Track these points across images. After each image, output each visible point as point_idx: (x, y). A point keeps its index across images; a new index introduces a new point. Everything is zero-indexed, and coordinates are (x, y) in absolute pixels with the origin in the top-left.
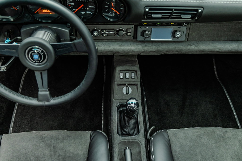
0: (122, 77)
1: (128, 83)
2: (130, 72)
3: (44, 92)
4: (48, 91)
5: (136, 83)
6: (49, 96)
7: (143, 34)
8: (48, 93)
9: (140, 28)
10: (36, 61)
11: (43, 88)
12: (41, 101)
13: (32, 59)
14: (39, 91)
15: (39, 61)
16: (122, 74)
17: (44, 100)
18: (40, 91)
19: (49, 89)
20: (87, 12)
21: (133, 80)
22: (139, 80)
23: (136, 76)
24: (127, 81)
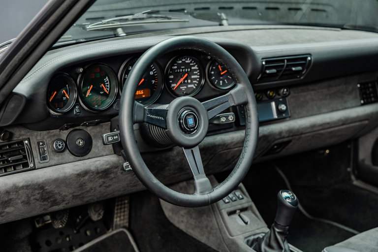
0: (227, 200)
1: (240, 207)
3: (201, 180)
5: (249, 204)
8: (206, 179)
11: (200, 174)
18: (197, 179)
20: (189, 86)
21: (243, 201)
22: (250, 200)
23: (243, 195)
24: (238, 205)
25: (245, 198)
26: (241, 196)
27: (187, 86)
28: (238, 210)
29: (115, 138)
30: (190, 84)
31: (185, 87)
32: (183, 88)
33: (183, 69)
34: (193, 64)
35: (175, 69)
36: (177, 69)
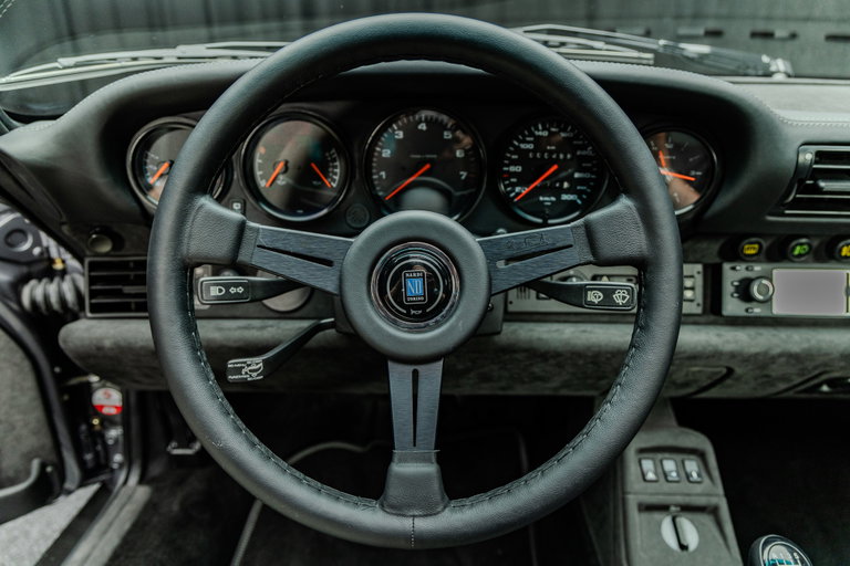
0: (651, 476)
1: (680, 499)
2: (679, 457)
4: (434, 460)
5: (714, 501)
6: (436, 485)
7: (744, 291)
9: (734, 268)
10: (408, 308)
11: (415, 445)
12: (398, 509)
13: (398, 296)
14: (396, 458)
15: (423, 307)
16: (648, 465)
17: (410, 506)
18: (400, 461)
19: (437, 453)
20: (565, 197)
21: (698, 489)
22: (720, 490)
23: (704, 474)
24: (676, 494)
25: (707, 480)
26: (695, 475)
27: (558, 197)
28: (676, 505)
29: (233, 290)
30: (567, 191)
31: (553, 199)
32: (547, 199)
33: (551, 152)
34: (580, 142)
35: (528, 151)
36: (534, 151)
